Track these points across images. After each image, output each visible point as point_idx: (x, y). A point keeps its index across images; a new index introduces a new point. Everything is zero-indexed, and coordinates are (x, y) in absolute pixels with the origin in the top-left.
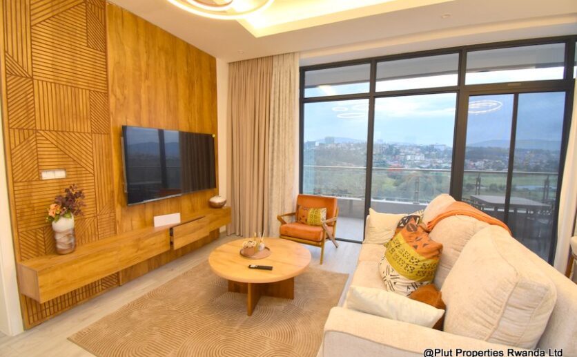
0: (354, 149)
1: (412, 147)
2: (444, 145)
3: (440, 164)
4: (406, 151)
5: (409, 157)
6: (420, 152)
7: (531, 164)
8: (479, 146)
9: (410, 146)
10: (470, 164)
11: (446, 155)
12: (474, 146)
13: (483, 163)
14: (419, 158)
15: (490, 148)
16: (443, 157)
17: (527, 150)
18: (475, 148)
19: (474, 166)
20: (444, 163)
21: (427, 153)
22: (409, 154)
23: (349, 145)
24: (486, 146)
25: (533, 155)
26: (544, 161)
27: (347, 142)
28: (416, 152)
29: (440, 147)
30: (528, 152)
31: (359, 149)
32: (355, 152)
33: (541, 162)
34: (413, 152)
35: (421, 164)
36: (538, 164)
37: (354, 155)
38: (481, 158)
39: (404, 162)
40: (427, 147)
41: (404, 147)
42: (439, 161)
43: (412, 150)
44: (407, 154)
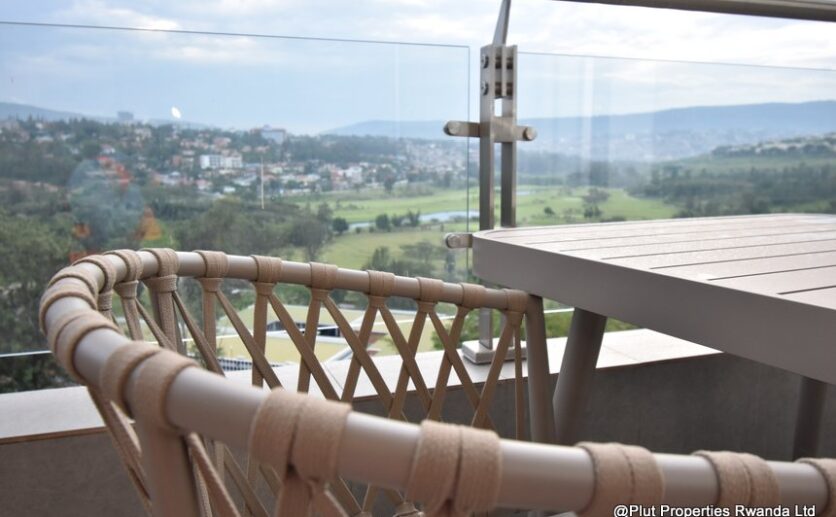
0: (47, 139)
1: (212, 136)
2: (283, 131)
3: (278, 175)
4: (196, 144)
5: (206, 161)
6: (231, 147)
7: (438, 170)
8: (349, 134)
9: (206, 131)
10: (337, 175)
11: (288, 155)
12: (340, 134)
13: (360, 170)
14: (229, 163)
15: (368, 138)
16: (282, 159)
17: (431, 142)
18: (342, 138)
19: (345, 177)
20: (286, 172)
21: (247, 149)
22: (207, 152)
23: (30, 126)
24: (361, 133)
25: (440, 152)
26: (459, 164)
27: (24, 118)
28: (223, 148)
29: (273, 136)
30: (433, 146)
31: (64, 137)
32: (51, 147)
33: (455, 167)
34: (213, 147)
35: (236, 177)
36: (450, 169)
37: (51, 156)
38: (356, 161)
39: (196, 172)
40: (246, 134)
41: (189, 134)
42: (276, 169)
43: (210, 141)
44: (200, 152)
